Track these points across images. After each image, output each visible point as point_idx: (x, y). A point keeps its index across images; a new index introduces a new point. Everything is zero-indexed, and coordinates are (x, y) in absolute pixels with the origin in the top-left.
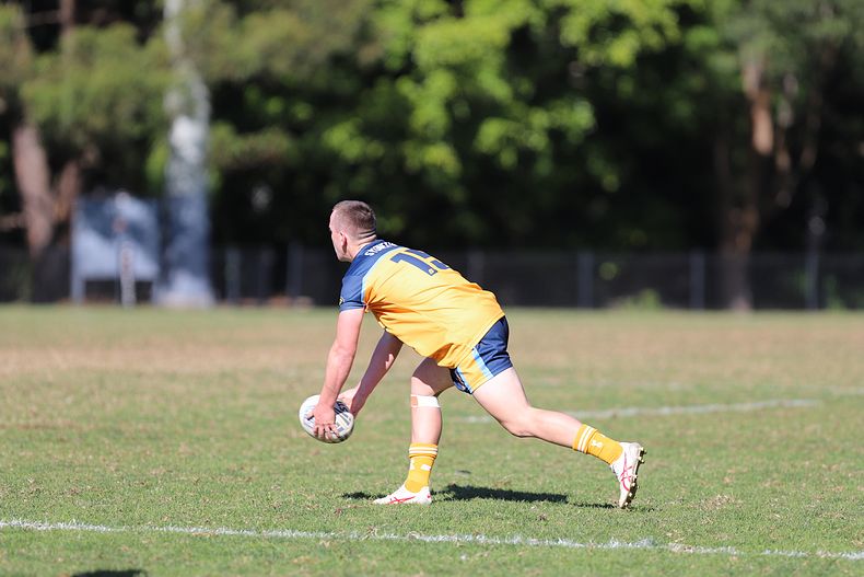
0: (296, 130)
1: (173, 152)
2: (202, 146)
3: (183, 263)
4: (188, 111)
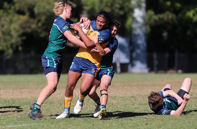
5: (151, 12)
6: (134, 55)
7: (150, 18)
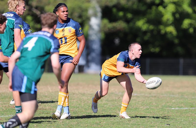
0: (128, 21)
1: (90, 27)
2: (99, 26)
3: (93, 61)
4: (95, 15)
5: (106, 21)
6: (90, 58)
7: (105, 26)
